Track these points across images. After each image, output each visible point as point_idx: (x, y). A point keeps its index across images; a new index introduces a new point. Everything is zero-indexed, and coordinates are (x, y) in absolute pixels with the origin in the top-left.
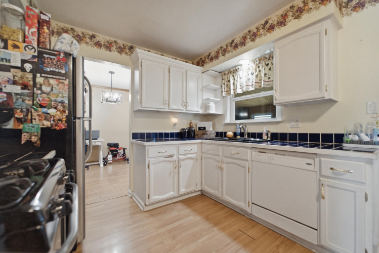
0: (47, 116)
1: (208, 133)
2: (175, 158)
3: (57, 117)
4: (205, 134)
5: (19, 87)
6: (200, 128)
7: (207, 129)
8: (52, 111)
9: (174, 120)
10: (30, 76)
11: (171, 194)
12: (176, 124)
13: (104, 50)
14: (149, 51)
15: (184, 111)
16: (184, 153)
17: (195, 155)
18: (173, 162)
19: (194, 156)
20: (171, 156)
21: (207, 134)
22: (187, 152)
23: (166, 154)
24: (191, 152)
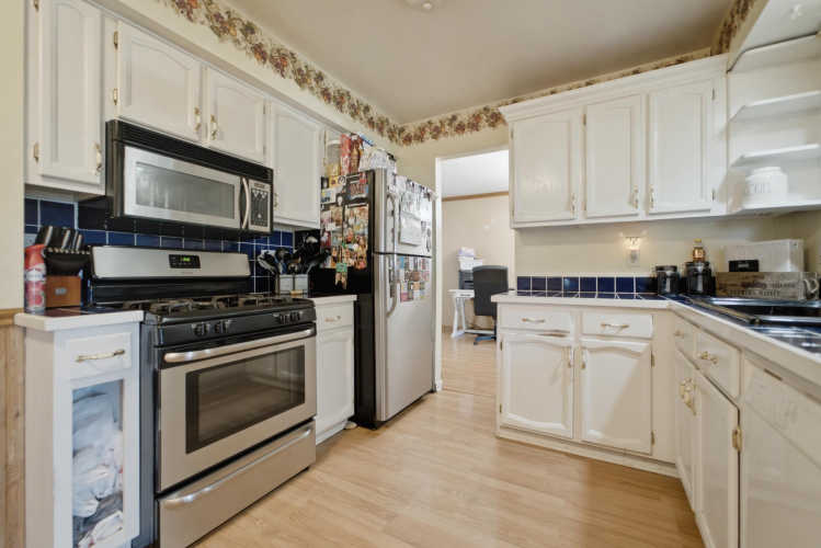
0: (352, 253)
1: (767, 281)
2: (570, 339)
3: (359, 254)
4: (753, 285)
5: (334, 224)
6: (734, 265)
7: (763, 268)
8: (355, 247)
9: (633, 244)
10: (341, 209)
11: (555, 426)
12: (638, 255)
13: (469, 134)
14: (553, 93)
15: (643, 217)
16: (599, 330)
17: (644, 344)
18: (563, 348)
19: (641, 346)
20: (560, 334)
21: (764, 286)
22: (607, 331)
23: (541, 326)
24: (624, 332)
